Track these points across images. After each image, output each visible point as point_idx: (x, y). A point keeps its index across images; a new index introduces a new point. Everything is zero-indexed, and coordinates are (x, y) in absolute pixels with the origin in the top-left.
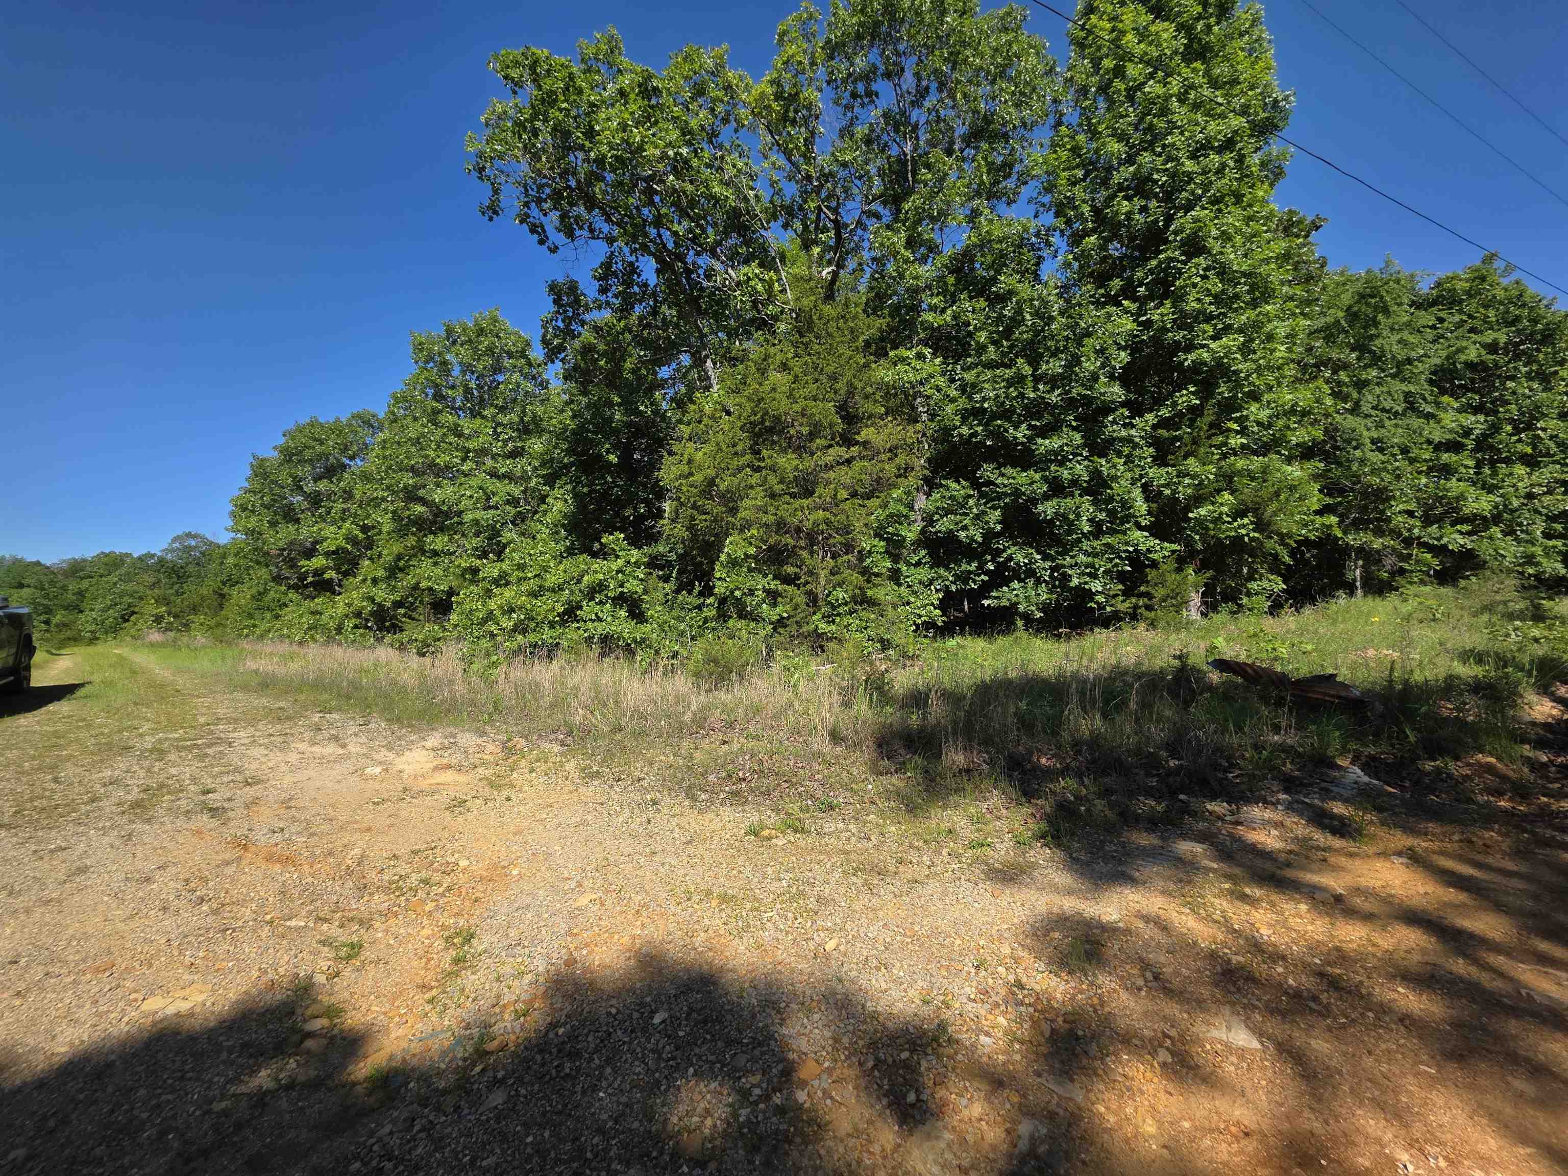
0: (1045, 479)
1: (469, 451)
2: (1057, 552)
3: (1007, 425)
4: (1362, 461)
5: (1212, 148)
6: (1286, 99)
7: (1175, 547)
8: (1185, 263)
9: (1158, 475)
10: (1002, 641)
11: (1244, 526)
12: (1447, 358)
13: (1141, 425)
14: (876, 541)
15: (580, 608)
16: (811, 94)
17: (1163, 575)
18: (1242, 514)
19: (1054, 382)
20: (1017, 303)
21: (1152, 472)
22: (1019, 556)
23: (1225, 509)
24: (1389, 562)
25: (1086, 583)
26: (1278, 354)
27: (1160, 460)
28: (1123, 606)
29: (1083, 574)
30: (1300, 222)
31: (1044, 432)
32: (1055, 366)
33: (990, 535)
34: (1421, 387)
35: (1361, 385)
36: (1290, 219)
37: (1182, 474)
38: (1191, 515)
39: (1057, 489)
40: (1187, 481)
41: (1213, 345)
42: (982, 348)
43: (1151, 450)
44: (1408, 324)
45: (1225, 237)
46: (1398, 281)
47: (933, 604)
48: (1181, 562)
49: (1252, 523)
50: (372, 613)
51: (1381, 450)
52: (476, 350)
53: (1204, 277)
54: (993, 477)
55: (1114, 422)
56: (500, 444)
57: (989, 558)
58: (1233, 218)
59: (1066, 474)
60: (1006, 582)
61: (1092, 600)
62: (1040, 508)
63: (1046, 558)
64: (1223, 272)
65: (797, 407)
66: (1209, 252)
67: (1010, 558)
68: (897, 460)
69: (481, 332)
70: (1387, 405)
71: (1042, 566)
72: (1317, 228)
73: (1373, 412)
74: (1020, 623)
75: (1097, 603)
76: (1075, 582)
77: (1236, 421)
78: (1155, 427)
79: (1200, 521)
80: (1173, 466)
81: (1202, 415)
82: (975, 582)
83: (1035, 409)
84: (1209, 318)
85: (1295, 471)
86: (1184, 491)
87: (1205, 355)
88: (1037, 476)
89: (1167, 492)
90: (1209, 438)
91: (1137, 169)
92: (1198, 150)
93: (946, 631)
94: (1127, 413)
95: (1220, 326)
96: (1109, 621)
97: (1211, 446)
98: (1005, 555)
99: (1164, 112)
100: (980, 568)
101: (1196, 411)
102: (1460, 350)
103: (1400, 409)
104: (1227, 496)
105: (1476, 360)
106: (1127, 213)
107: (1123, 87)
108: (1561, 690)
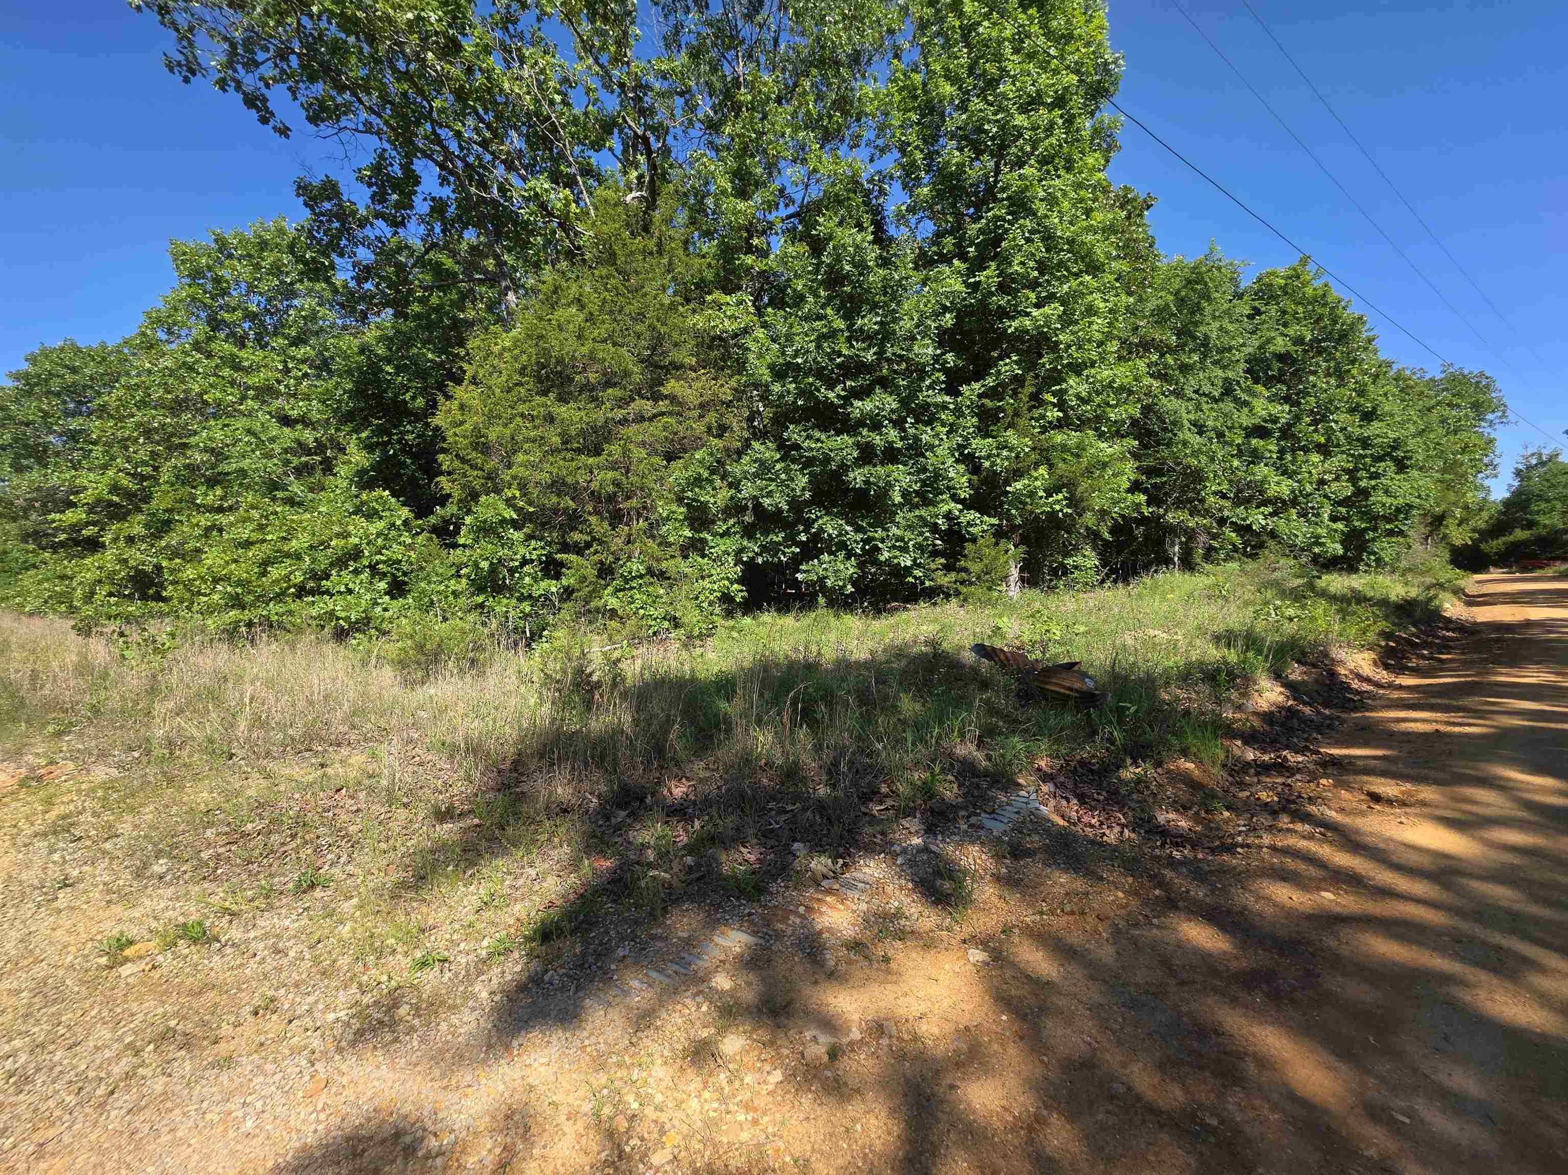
0: (858, 445)
1: (248, 388)
2: (869, 524)
3: (818, 383)
4: (1185, 443)
5: (1043, 104)
6: (1115, 62)
7: (995, 521)
8: (1011, 223)
9: (980, 446)
11: (1058, 502)
12: (1260, 348)
13: (968, 393)
14: (674, 507)
17: (980, 549)
18: (1058, 490)
19: (868, 338)
21: (976, 443)
22: (831, 526)
23: (1038, 483)
24: (1203, 538)
25: (896, 557)
26: (1095, 327)
27: (983, 432)
28: (945, 580)
29: (894, 547)
30: (1135, 199)
31: (862, 393)
32: (869, 322)
33: (795, 505)
34: (1237, 372)
35: (1185, 368)
37: (1003, 446)
38: (1008, 488)
39: (867, 455)
40: (1005, 453)
41: (1035, 313)
42: (800, 299)
43: (975, 420)
44: (1228, 312)
45: (1052, 201)
46: (1219, 269)
48: (999, 534)
49: (1066, 498)
51: (1200, 433)
52: (257, 267)
53: (1028, 240)
54: (800, 440)
55: (930, 387)
56: (292, 382)
57: (800, 528)
58: (1061, 183)
59: (877, 440)
60: (817, 554)
61: (911, 574)
62: (851, 475)
63: (858, 529)
64: (1048, 238)
65: (585, 350)
66: (1035, 214)
67: (821, 530)
68: (707, 419)
69: (263, 245)
70: (1206, 388)
71: (853, 537)
72: (1149, 207)
73: (1195, 396)
74: (821, 600)
75: (915, 578)
76: (885, 555)
77: (1054, 394)
78: (980, 396)
79: (1017, 495)
80: (994, 437)
81: (1022, 386)
82: (784, 553)
83: (853, 368)
84: (1034, 285)
85: (1106, 449)
86: (1001, 464)
87: (1028, 323)
88: (850, 441)
89: (987, 464)
90: (1030, 410)
91: (969, 118)
92: (1029, 104)
93: (751, 606)
94: (943, 378)
95: (1044, 294)
96: (932, 594)
97: (1032, 418)
98: (816, 526)
99: (999, 58)
100: (791, 539)
101: (1018, 381)
102: (1270, 340)
103: (1216, 394)
104: (1043, 470)
105: (1283, 350)
106: (957, 164)
107: (957, 24)
108: (1296, 673)
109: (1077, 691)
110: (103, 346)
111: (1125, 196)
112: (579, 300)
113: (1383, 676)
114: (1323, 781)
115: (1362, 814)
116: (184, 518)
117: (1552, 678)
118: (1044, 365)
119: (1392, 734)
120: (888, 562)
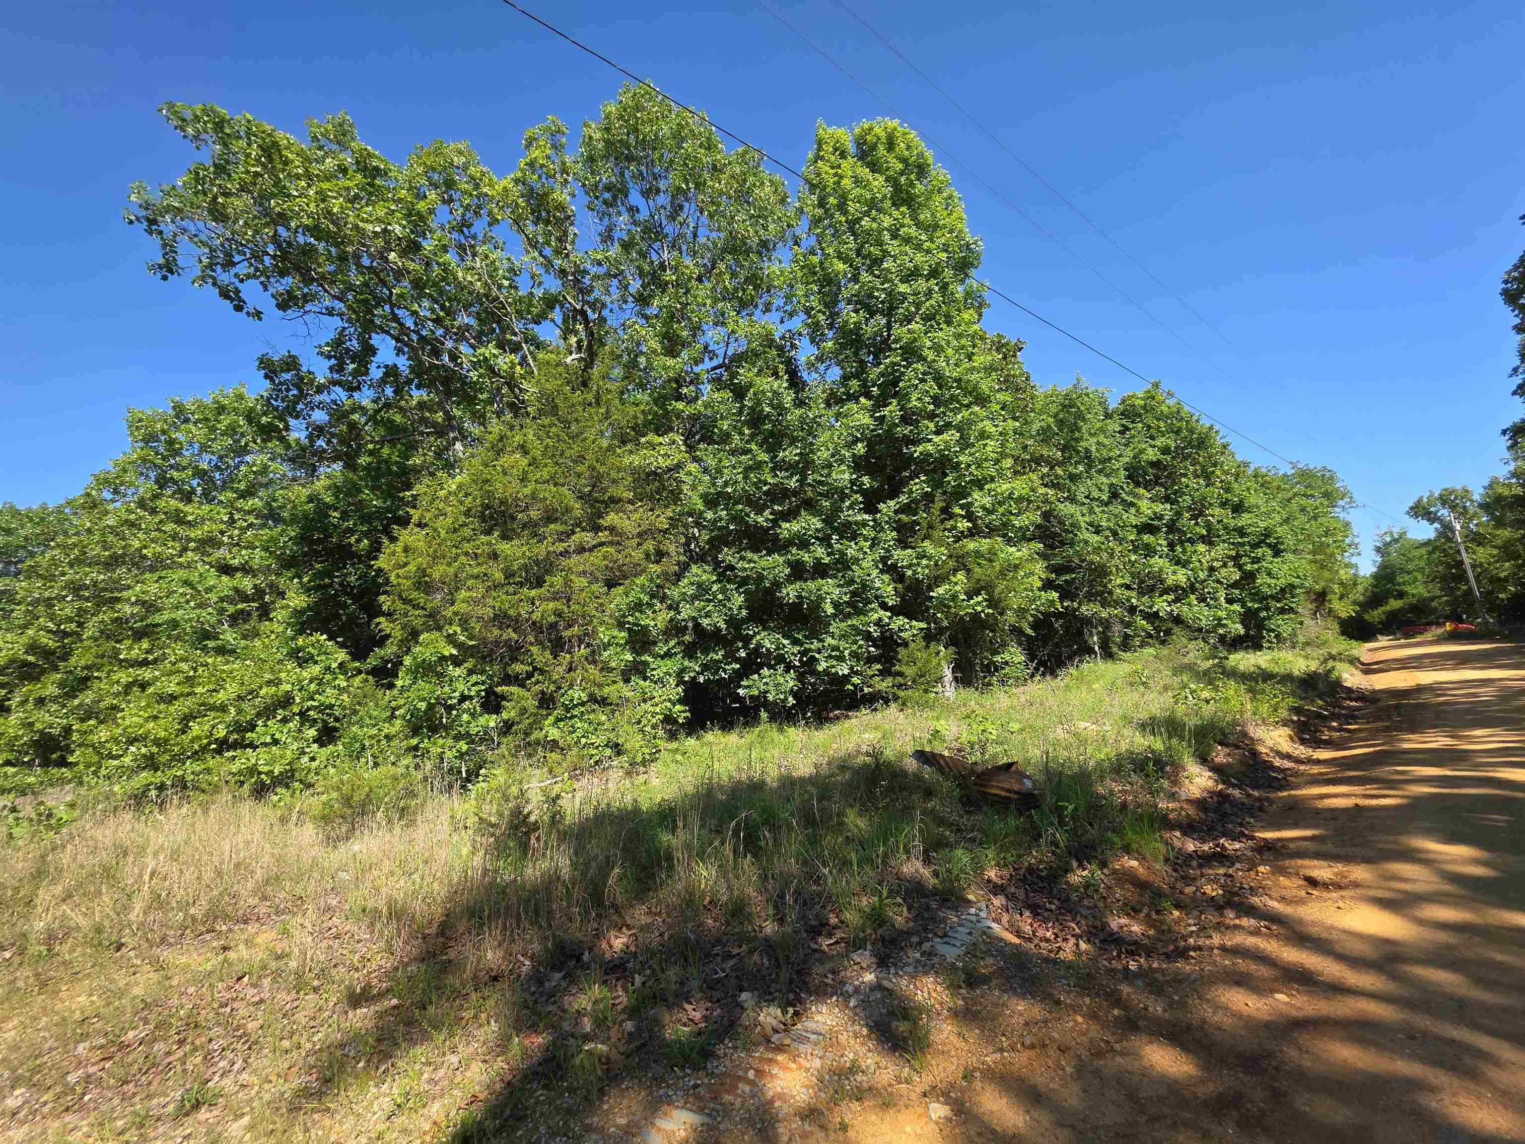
0: (789, 563)
1: (189, 540)
2: (805, 637)
3: (748, 510)
4: (1084, 542)
5: (921, 275)
6: (975, 243)
7: (923, 625)
8: (905, 367)
9: (901, 556)
10: (752, 735)
11: (979, 603)
12: (1135, 457)
13: (885, 510)
14: (615, 633)
16: (561, 195)
17: (913, 653)
18: (978, 594)
19: (791, 468)
20: (755, 394)
21: (896, 554)
22: (767, 640)
23: (958, 588)
24: (1117, 628)
25: (833, 667)
26: (989, 448)
27: (903, 544)
28: (884, 685)
29: (830, 657)
30: (1007, 344)
31: (790, 515)
32: (790, 454)
33: (735, 622)
34: (1119, 480)
35: (1073, 478)
37: (922, 556)
38: (931, 594)
39: (798, 572)
40: (924, 562)
41: (936, 439)
43: (894, 533)
44: (1102, 430)
45: (938, 349)
46: (1087, 395)
47: (670, 700)
48: (929, 637)
49: (986, 600)
51: (1097, 532)
52: (213, 429)
53: (922, 381)
54: (734, 562)
55: (850, 508)
56: (236, 532)
57: (740, 645)
58: (944, 334)
59: (806, 557)
60: (757, 669)
61: (849, 682)
62: (784, 591)
63: (795, 642)
64: (939, 379)
65: (527, 491)
66: (925, 359)
67: (759, 645)
68: (645, 547)
69: (221, 409)
70: (1095, 494)
71: (790, 650)
72: (1020, 350)
73: (1087, 501)
74: (764, 715)
75: (853, 685)
76: (822, 666)
77: (962, 507)
78: (896, 512)
79: (940, 599)
80: (913, 548)
81: (933, 502)
82: (725, 671)
83: (778, 494)
84: (932, 416)
85: (1016, 553)
86: (922, 572)
87: (930, 448)
88: (781, 560)
89: (909, 573)
90: (942, 522)
91: (860, 287)
92: (910, 276)
93: (694, 726)
94: (860, 499)
95: (941, 423)
96: (872, 700)
97: (945, 529)
98: (754, 642)
99: (880, 243)
100: (731, 656)
101: (929, 498)
102: (1142, 451)
103: (1105, 498)
104: (961, 576)
105: (1154, 459)
106: (855, 323)
107: (844, 219)
108: (1221, 755)
109: (1015, 792)
110: (44, 507)
111: (999, 342)
112: (523, 447)
113: (1301, 751)
114: (1261, 869)
115: (1301, 902)
116: (102, 675)
117: (1448, 741)
118: (949, 482)
119: (1318, 812)
120: (826, 672)
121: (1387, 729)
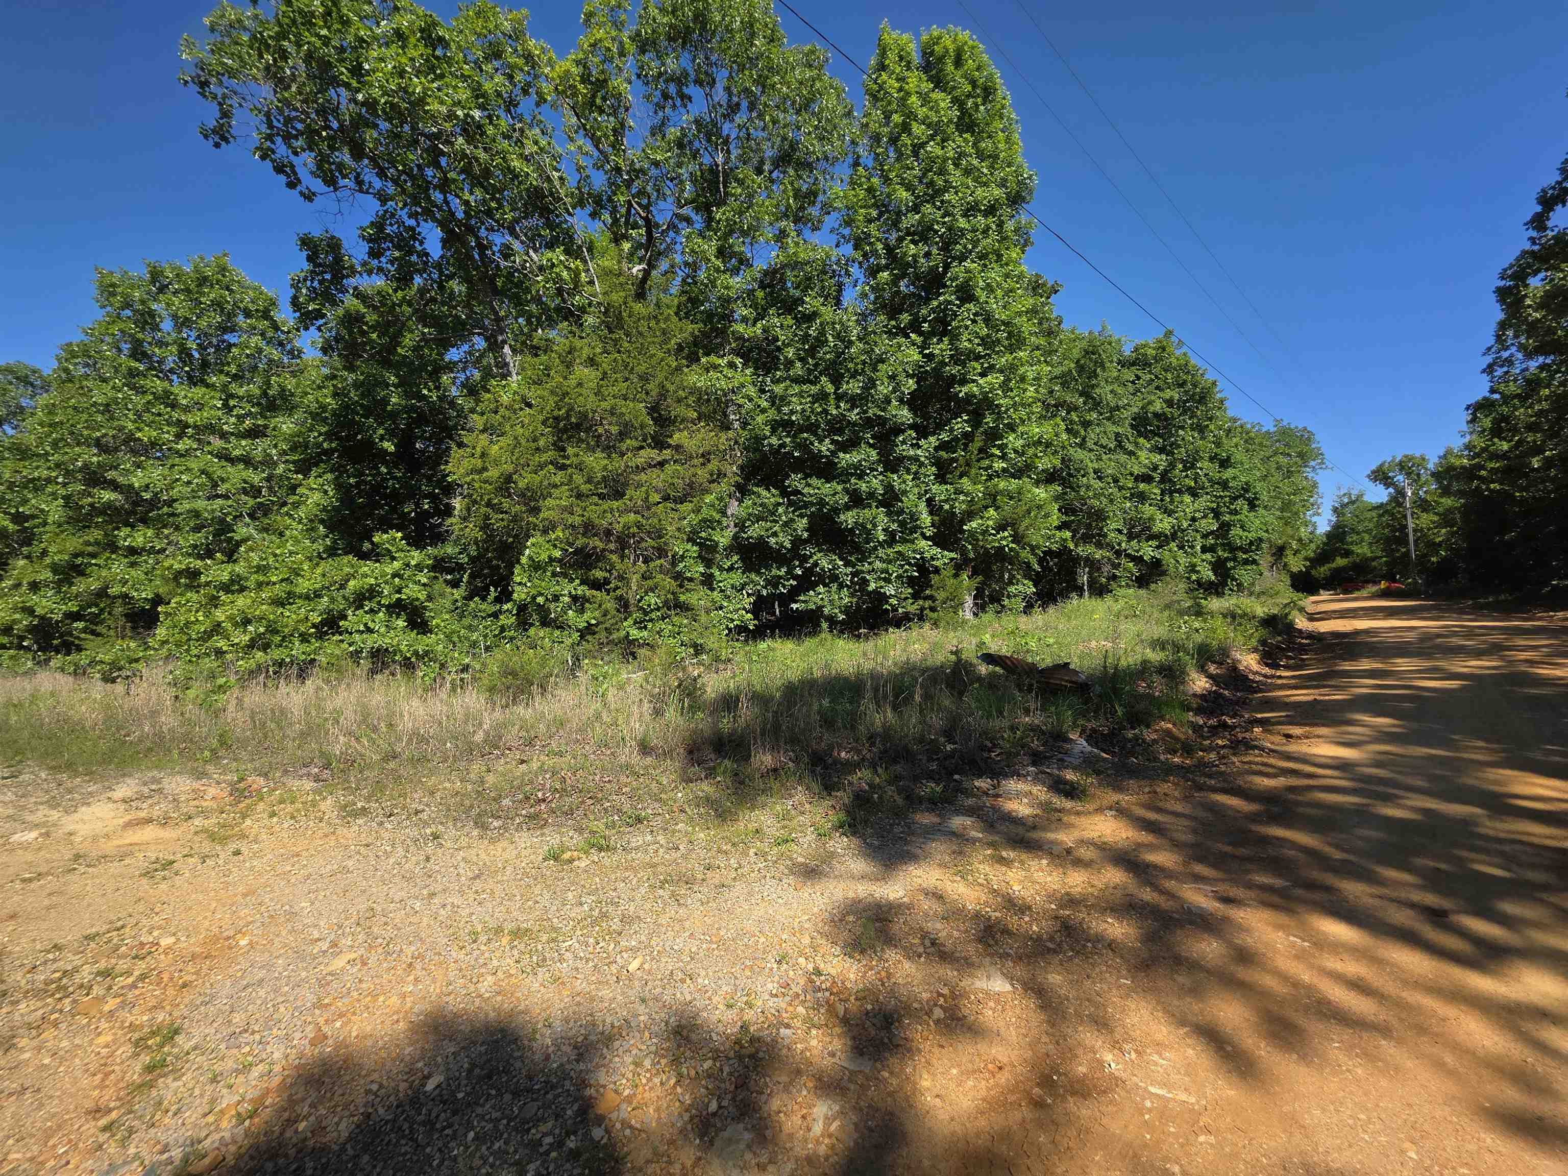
0: (846, 490)
1: (187, 426)
2: (857, 559)
3: (812, 438)
4: (1088, 487)
5: (980, 211)
6: (1030, 178)
7: (953, 555)
8: (959, 307)
9: (939, 491)
10: (810, 643)
11: (1005, 538)
12: (1142, 408)
13: (925, 446)
14: (689, 546)
15: (344, 617)
16: (618, 83)
17: (943, 580)
18: (1003, 528)
19: (854, 401)
20: (821, 324)
21: (935, 488)
22: (824, 562)
23: (989, 523)
24: (1106, 569)
25: (882, 587)
27: (941, 478)
28: (912, 608)
29: (880, 578)
30: (1044, 285)
31: (845, 447)
32: (853, 387)
33: (797, 542)
34: (1125, 429)
35: (1086, 424)
36: (1037, 282)
37: (958, 492)
38: (965, 527)
39: (857, 500)
40: (962, 497)
41: (981, 381)
42: (789, 364)
43: (934, 469)
44: (1117, 379)
45: (989, 289)
46: (1110, 344)
47: (744, 609)
48: (958, 568)
49: (1011, 535)
50: (31, 629)
51: (1100, 478)
52: (196, 303)
53: (974, 321)
54: (800, 487)
55: (904, 442)
56: (233, 420)
57: (797, 563)
58: (995, 274)
59: (864, 487)
60: (813, 586)
61: (887, 602)
62: (842, 517)
63: (847, 564)
64: (988, 319)
65: (605, 405)
66: (977, 300)
67: (816, 564)
68: (710, 466)
70: (1104, 441)
71: (844, 571)
72: (1056, 292)
73: (1095, 448)
74: (825, 625)
75: (890, 605)
76: (872, 586)
77: (998, 448)
78: (937, 449)
79: (972, 533)
80: (951, 484)
81: (973, 441)
82: (784, 586)
83: (836, 426)
84: (978, 357)
85: (1041, 493)
86: (960, 507)
87: (975, 389)
88: (839, 488)
89: (947, 507)
90: (978, 461)
91: (922, 218)
92: (968, 210)
93: (757, 634)
94: (914, 435)
95: (986, 365)
96: (901, 621)
97: (980, 468)
98: (811, 561)
99: (942, 172)
100: (790, 574)
101: (968, 437)
102: (1150, 403)
103: (1112, 446)
104: (991, 511)
105: (1160, 411)
106: (914, 256)
107: (909, 142)
108: (1212, 669)
112: (592, 360)
113: (1267, 671)
114: (1256, 729)
115: (1284, 744)
117: (1380, 665)
118: (986, 423)
119: (1287, 704)
120: (875, 591)
121: (1329, 659)
